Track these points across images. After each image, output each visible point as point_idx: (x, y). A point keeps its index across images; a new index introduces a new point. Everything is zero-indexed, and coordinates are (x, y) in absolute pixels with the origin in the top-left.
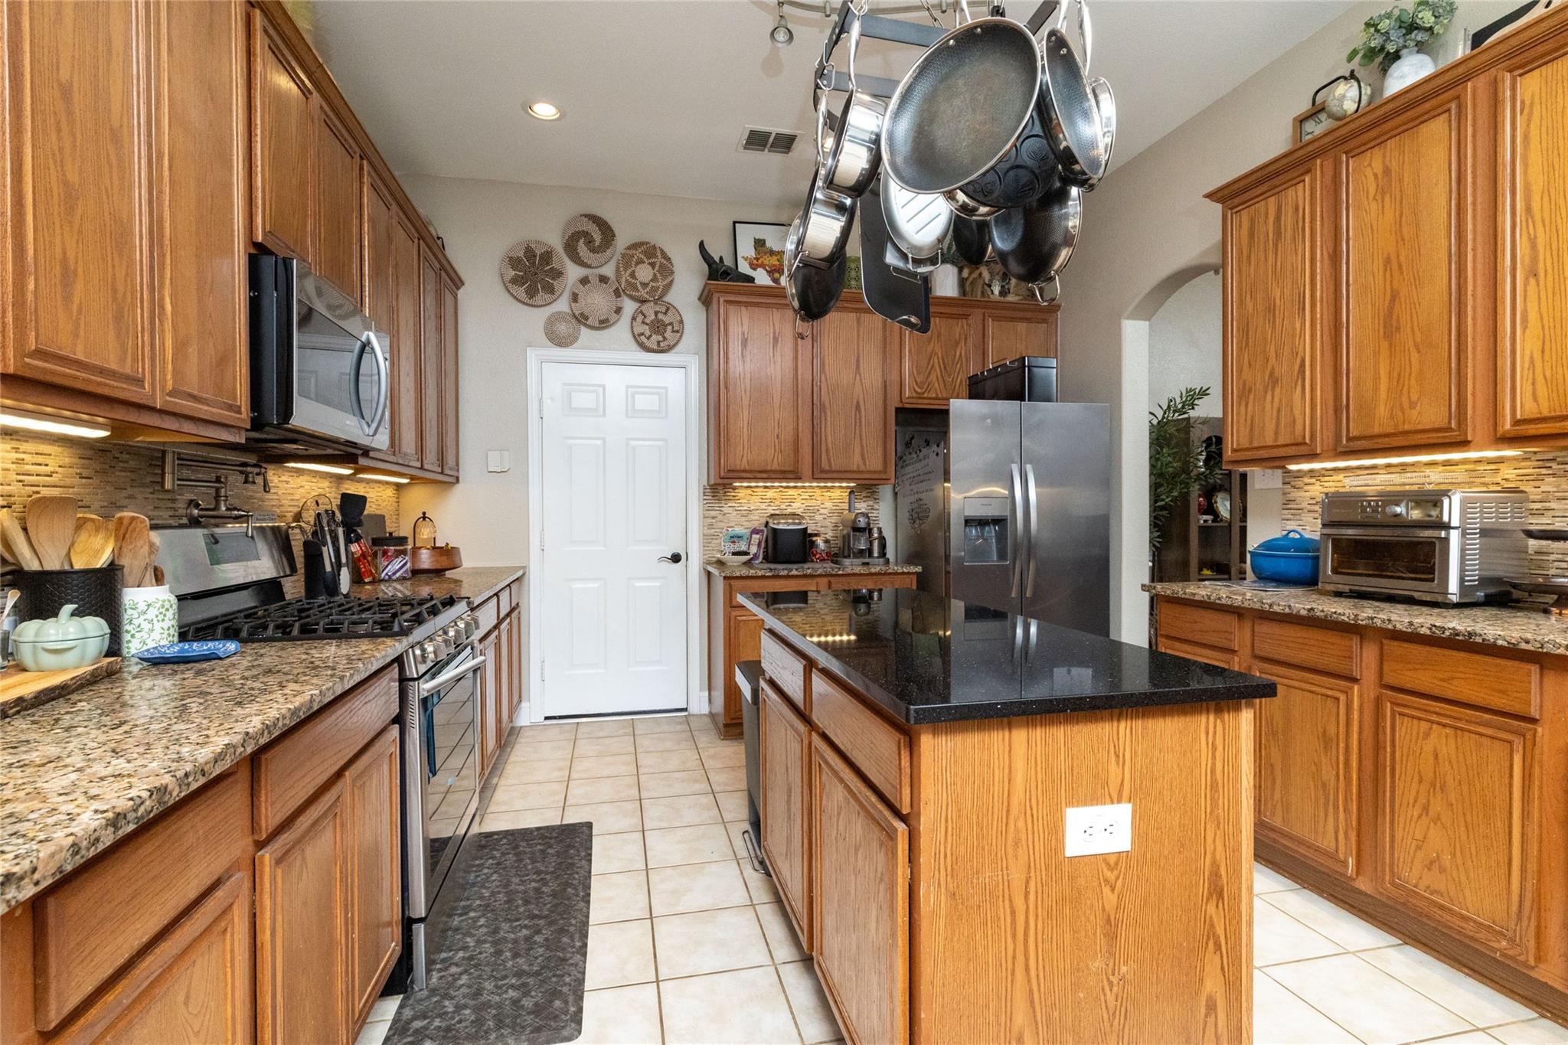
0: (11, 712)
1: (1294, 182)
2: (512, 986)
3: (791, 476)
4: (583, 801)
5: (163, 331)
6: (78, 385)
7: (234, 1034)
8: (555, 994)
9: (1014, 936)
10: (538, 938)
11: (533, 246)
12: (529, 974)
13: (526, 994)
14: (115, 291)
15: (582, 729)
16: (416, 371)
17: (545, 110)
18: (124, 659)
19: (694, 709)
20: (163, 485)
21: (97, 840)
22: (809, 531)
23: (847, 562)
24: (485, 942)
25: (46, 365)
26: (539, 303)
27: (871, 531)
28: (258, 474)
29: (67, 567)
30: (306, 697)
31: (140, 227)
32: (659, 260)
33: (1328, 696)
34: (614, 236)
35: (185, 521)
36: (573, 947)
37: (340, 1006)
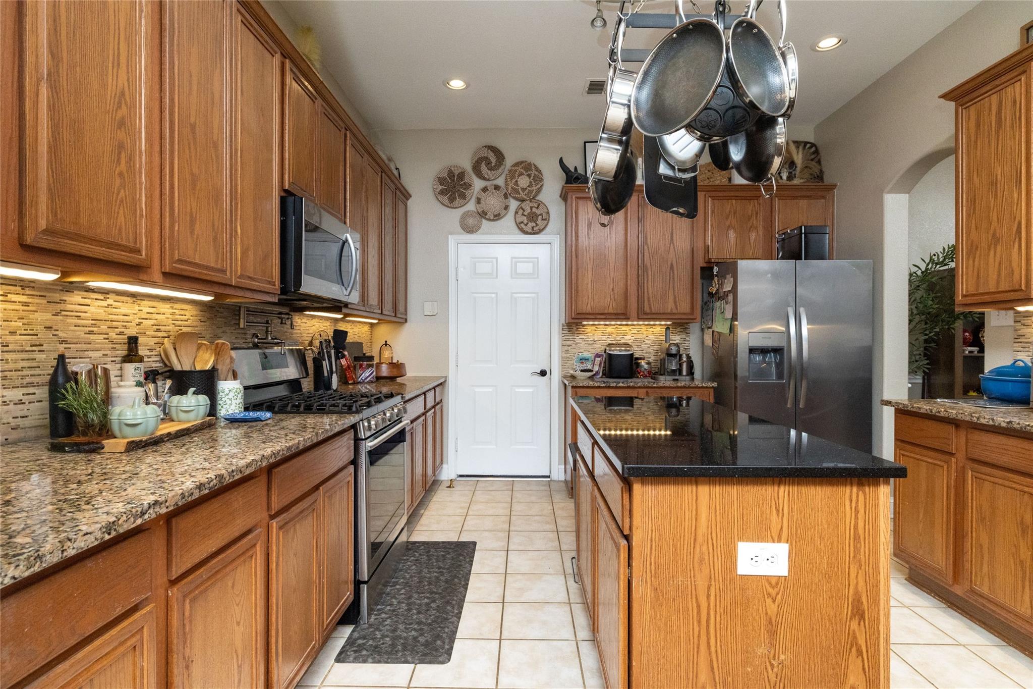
0: (165, 439)
1: (1013, 81)
2: (415, 629)
3: (622, 317)
4: (473, 529)
5: (236, 244)
6: (197, 276)
7: (256, 612)
8: (438, 637)
9: (699, 622)
10: (433, 605)
11: (453, 169)
12: (425, 624)
13: (422, 635)
14: (213, 225)
15: (480, 484)
16: (378, 253)
17: (457, 84)
18: (217, 419)
19: (555, 476)
20: (239, 324)
21: (192, 494)
22: (636, 355)
23: (662, 378)
24: (403, 603)
25: (183, 267)
26: (456, 206)
27: (681, 356)
28: (288, 319)
29: (193, 369)
30: (296, 441)
31: (226, 191)
32: (534, 172)
33: (1025, 492)
34: (504, 158)
35: (251, 345)
36: (453, 612)
37: (315, 619)
